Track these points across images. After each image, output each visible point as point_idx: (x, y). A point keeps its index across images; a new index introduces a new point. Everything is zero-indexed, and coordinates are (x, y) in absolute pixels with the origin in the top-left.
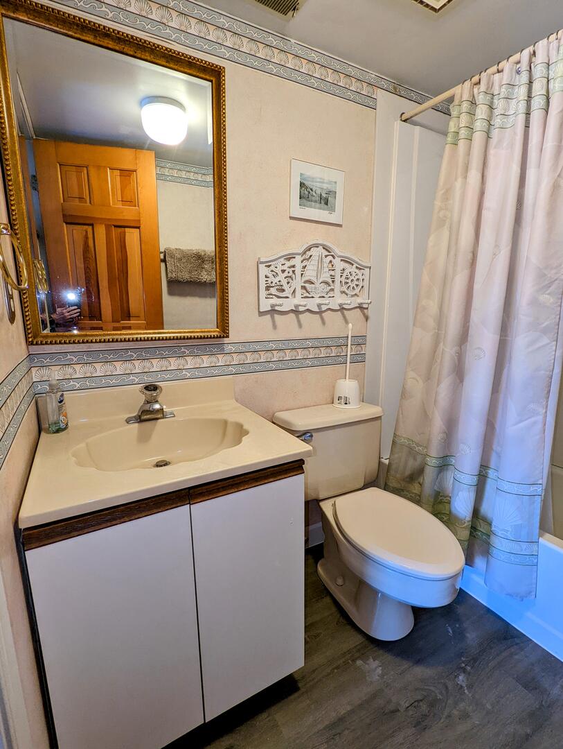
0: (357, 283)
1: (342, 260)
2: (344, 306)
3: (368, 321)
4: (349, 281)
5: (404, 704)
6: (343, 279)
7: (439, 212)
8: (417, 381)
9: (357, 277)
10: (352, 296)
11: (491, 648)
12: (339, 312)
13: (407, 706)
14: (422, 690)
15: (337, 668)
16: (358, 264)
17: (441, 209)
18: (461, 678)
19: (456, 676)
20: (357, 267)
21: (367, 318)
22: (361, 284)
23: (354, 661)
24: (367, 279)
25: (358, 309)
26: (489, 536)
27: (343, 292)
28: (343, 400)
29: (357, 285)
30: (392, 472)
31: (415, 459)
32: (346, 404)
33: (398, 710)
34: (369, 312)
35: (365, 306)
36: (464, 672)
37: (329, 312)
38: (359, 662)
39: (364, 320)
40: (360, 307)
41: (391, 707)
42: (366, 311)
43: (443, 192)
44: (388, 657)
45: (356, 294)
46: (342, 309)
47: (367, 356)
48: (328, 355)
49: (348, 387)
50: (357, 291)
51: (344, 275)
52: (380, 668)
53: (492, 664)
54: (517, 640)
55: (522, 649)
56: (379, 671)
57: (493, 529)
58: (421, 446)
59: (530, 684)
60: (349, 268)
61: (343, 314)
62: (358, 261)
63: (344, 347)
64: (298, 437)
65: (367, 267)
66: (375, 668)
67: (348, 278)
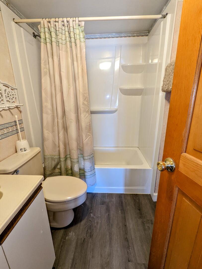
0: (13, 96)
1: (3, 85)
2: (10, 108)
3: (22, 113)
4: (9, 95)
5: (85, 236)
6: (6, 94)
7: (44, 69)
8: (49, 134)
9: (12, 94)
10: (12, 102)
11: (92, 202)
12: (8, 110)
13: (86, 235)
14: (86, 227)
15: (62, 246)
16: (12, 88)
17: (44, 68)
18: (91, 215)
19: (90, 216)
20: (11, 89)
21: (21, 112)
22: (15, 96)
23: (65, 239)
24: (17, 94)
25: (16, 108)
26: (84, 173)
27: (7, 101)
28: (23, 150)
29: (13, 97)
30: (47, 169)
31: (55, 161)
32: (25, 151)
33: (85, 239)
34: (21, 109)
35: (19, 107)
36: (91, 213)
37: (3, 111)
38: (67, 238)
39: (20, 112)
40: (17, 107)
41: (83, 239)
42: (19, 108)
43: (44, 61)
44: (73, 228)
45: (14, 102)
46: (9, 109)
47: (25, 128)
48: (8, 132)
49: (23, 143)
50: (14, 100)
51: (6, 92)
52: (73, 233)
53: (95, 206)
54: (96, 195)
55: (97, 197)
56: (74, 234)
57: (85, 171)
58: (56, 156)
59: (103, 203)
60: (8, 90)
61: (10, 111)
62: (11, 86)
63: (14, 126)
64: (12, 174)
65: (16, 89)
66: (72, 234)
67: (8, 94)
